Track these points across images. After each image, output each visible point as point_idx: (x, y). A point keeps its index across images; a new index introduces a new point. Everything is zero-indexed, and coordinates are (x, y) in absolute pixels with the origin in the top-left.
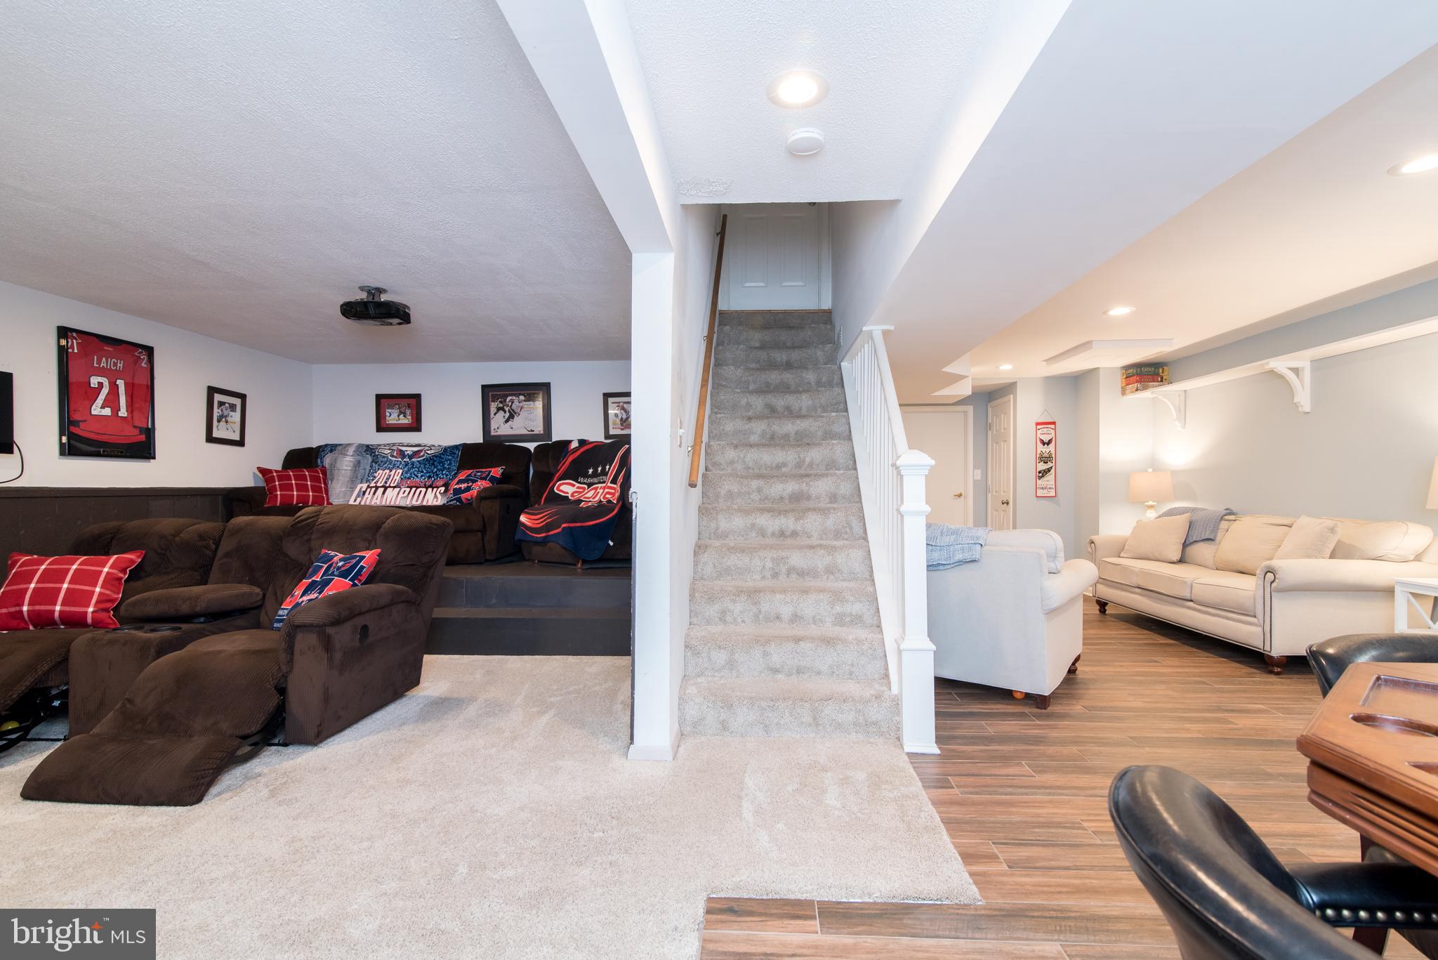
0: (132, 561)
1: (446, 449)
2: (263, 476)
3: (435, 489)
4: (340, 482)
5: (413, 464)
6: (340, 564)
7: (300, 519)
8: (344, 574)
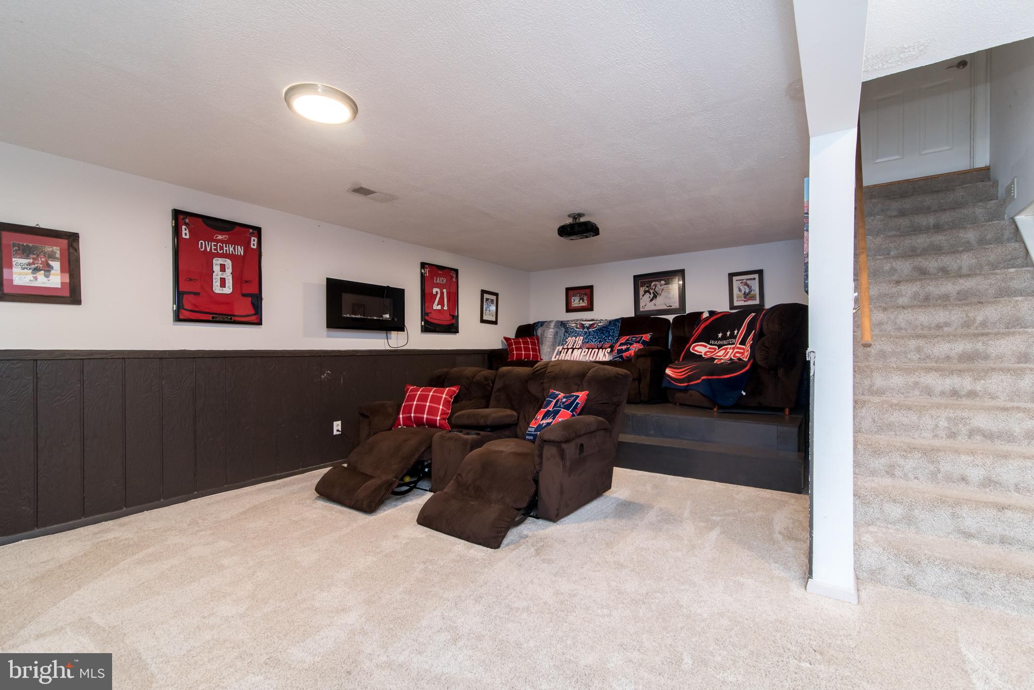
0: (455, 392)
1: (610, 322)
2: (507, 342)
3: (604, 350)
4: (547, 345)
5: (590, 333)
6: (564, 400)
7: (537, 369)
8: (567, 407)
